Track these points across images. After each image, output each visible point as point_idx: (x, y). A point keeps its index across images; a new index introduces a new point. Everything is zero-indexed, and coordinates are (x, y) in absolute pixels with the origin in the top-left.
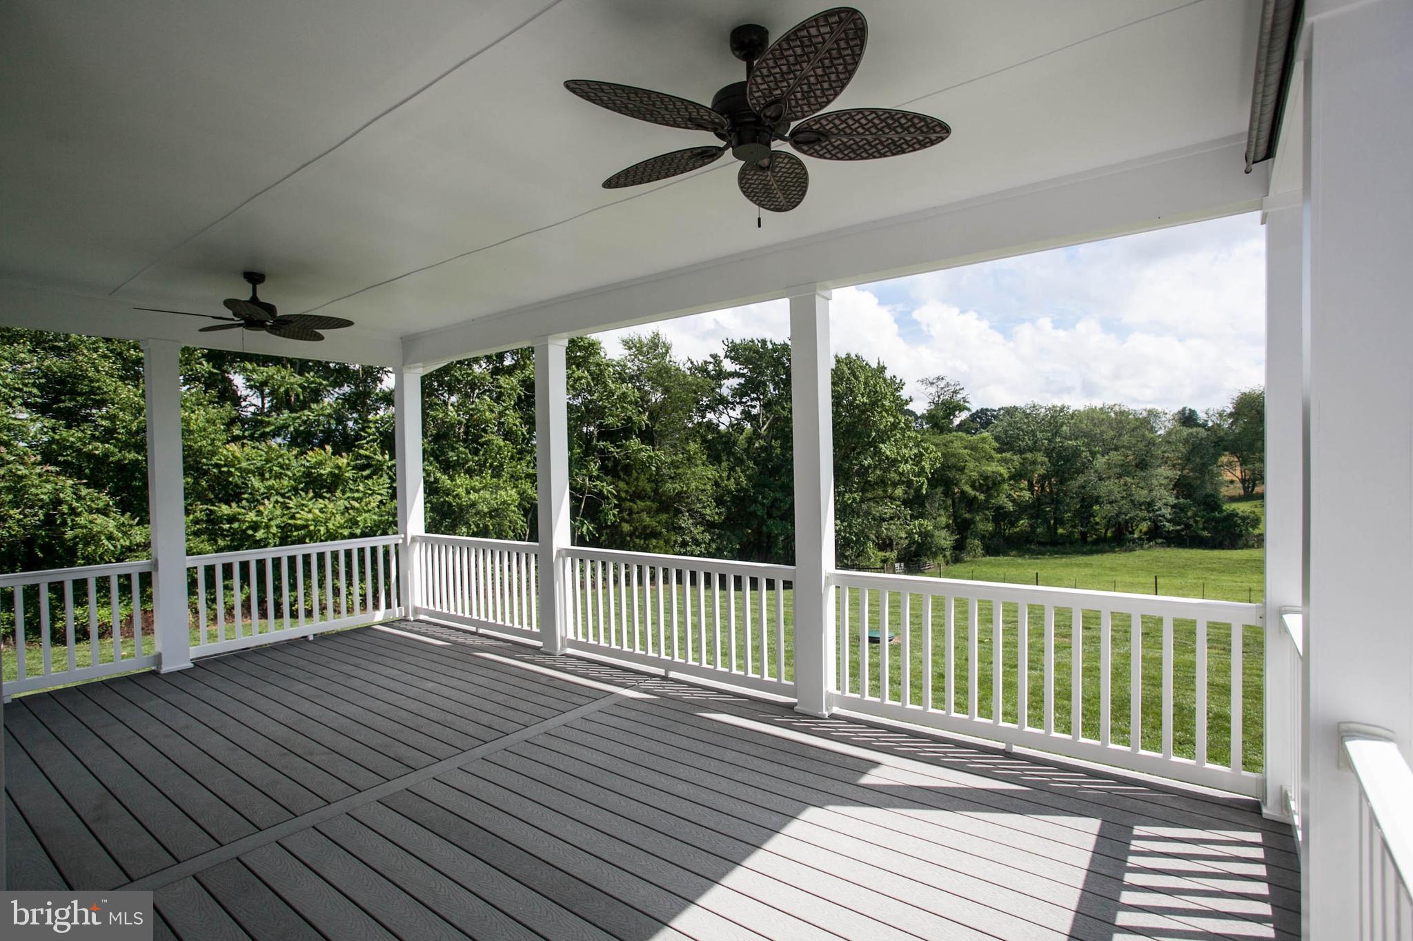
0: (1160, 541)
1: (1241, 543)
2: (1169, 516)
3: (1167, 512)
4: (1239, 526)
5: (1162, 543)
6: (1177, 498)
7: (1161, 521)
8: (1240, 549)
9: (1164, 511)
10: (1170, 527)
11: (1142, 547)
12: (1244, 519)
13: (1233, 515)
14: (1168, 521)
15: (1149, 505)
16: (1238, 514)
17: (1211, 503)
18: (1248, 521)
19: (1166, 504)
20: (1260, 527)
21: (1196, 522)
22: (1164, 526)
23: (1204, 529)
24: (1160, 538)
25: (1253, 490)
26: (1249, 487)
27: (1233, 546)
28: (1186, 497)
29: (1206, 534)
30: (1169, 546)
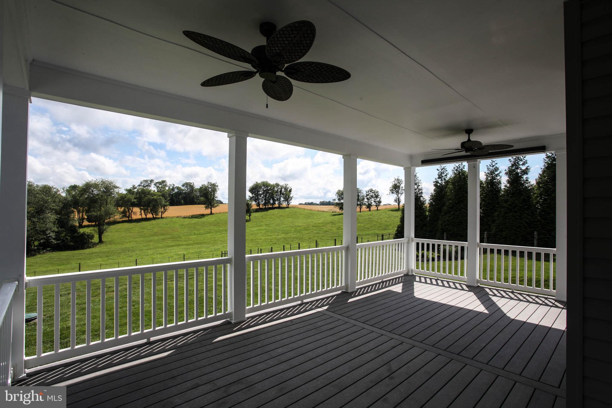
0: (49, 249)
1: (86, 246)
2: (54, 237)
3: (53, 235)
4: (86, 239)
5: (50, 250)
6: (58, 228)
7: (50, 239)
8: (85, 249)
9: (51, 234)
10: (55, 242)
11: (39, 253)
12: (88, 236)
13: (84, 234)
14: (54, 239)
15: (44, 232)
16: (85, 234)
17: (73, 230)
18: (90, 237)
19: (53, 231)
20: (94, 239)
21: (67, 239)
22: (52, 242)
23: (70, 242)
24: (49, 248)
25: (82, 223)
26: (81, 222)
27: (83, 248)
28: (61, 228)
29: (72, 244)
30: (53, 251)
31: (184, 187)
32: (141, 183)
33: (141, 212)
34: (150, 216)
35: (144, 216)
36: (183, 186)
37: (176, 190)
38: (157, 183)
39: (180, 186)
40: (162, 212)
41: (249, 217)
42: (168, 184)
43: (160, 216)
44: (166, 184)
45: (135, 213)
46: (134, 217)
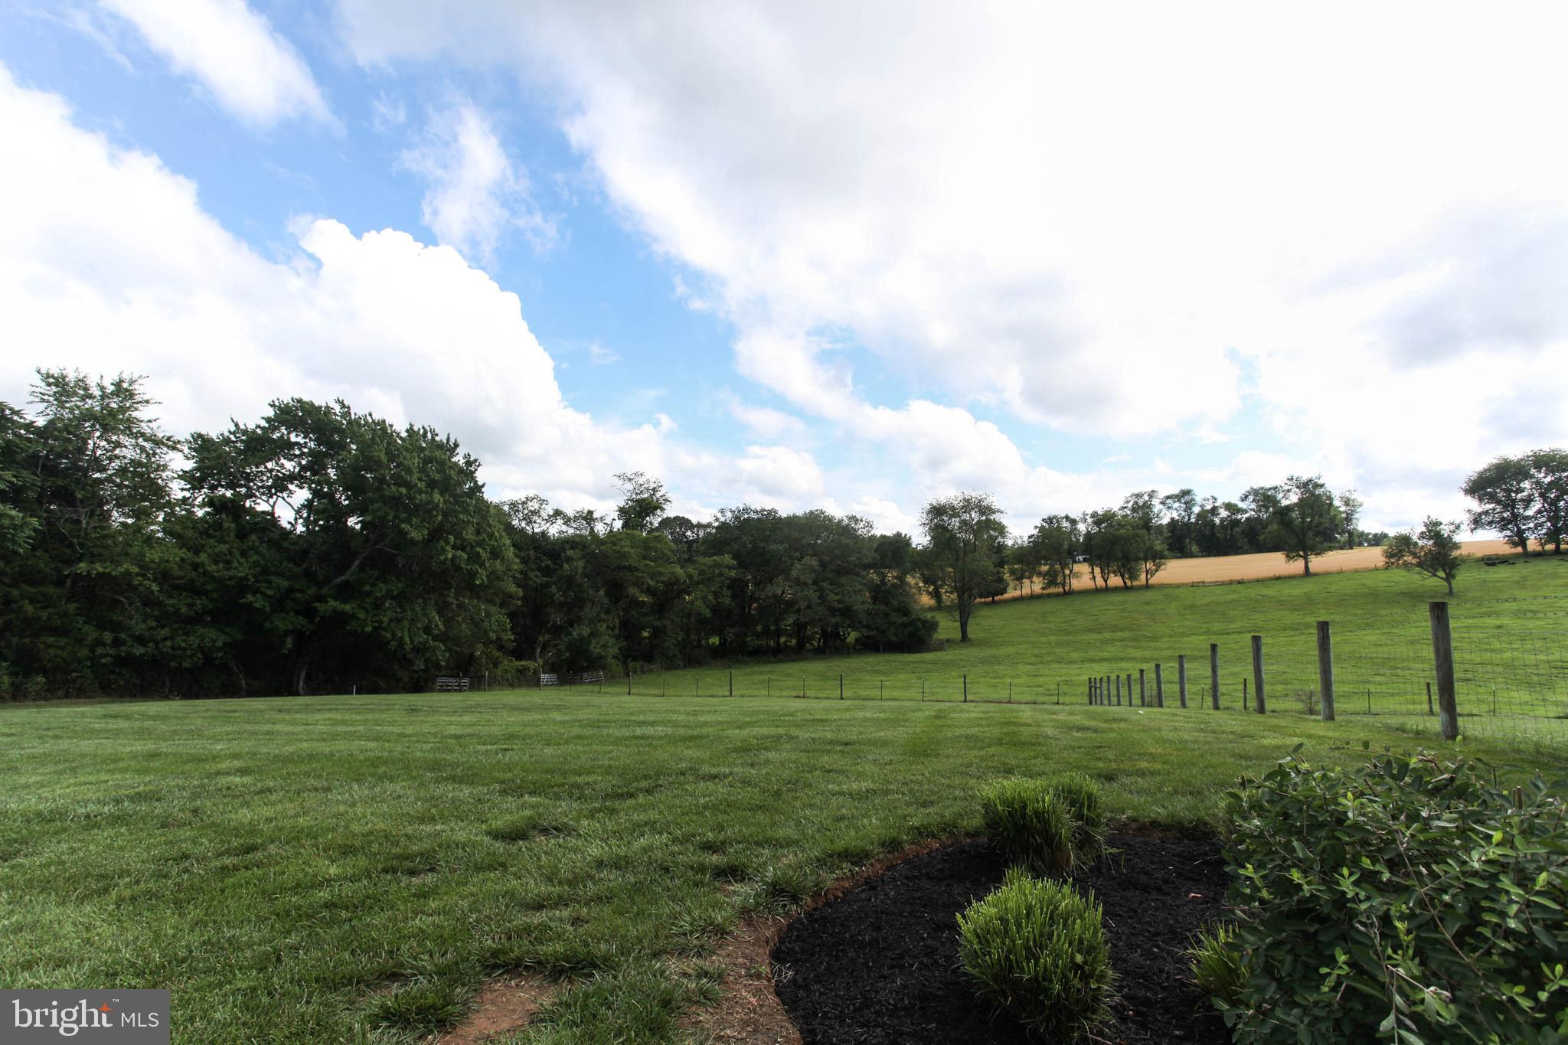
12: (924, 623)
16: (920, 619)
31: (1247, 502)
32: (1128, 502)
33: (1093, 572)
34: (1115, 581)
35: (1100, 582)
36: (1244, 498)
37: (1224, 513)
38: (1168, 497)
39: (1235, 500)
40: (1147, 572)
41: (1446, 584)
42: (1199, 499)
43: (1144, 582)
44: (1193, 500)
45: (1078, 575)
46: (1076, 584)
